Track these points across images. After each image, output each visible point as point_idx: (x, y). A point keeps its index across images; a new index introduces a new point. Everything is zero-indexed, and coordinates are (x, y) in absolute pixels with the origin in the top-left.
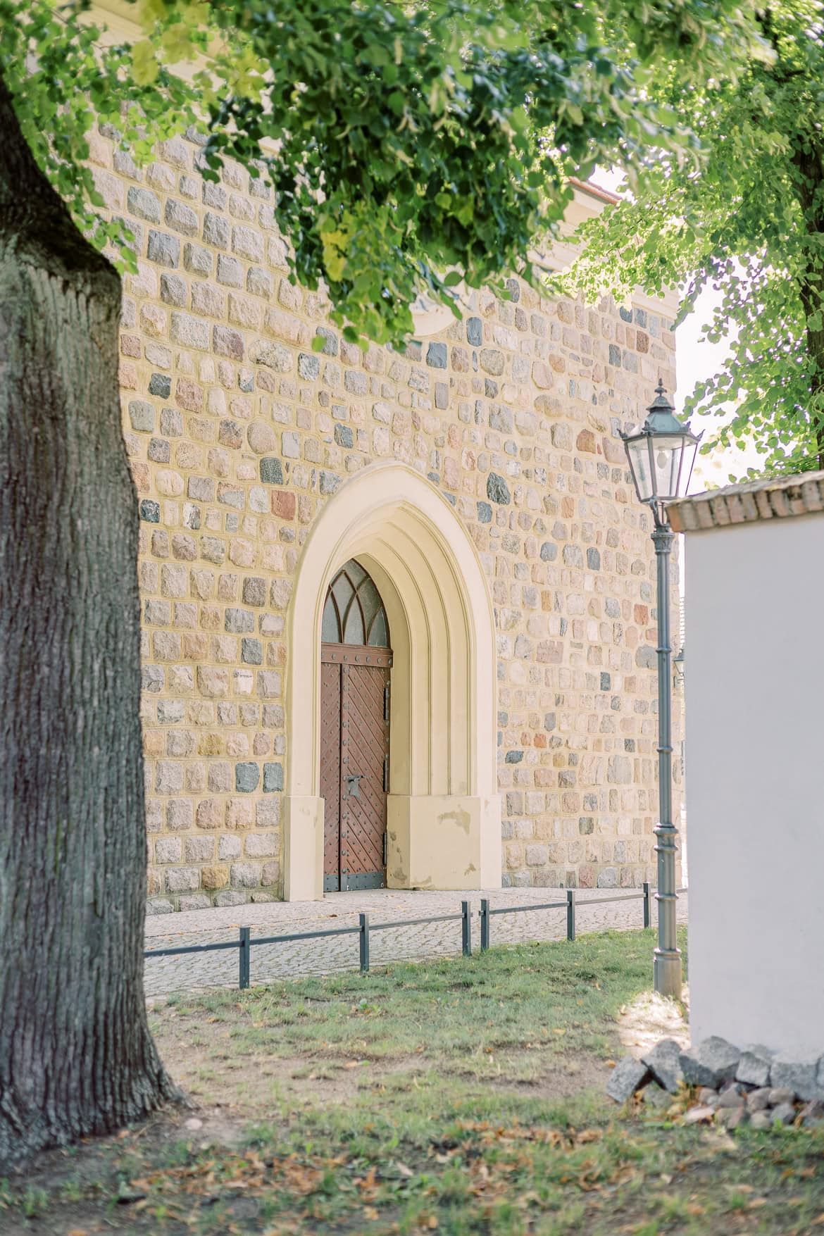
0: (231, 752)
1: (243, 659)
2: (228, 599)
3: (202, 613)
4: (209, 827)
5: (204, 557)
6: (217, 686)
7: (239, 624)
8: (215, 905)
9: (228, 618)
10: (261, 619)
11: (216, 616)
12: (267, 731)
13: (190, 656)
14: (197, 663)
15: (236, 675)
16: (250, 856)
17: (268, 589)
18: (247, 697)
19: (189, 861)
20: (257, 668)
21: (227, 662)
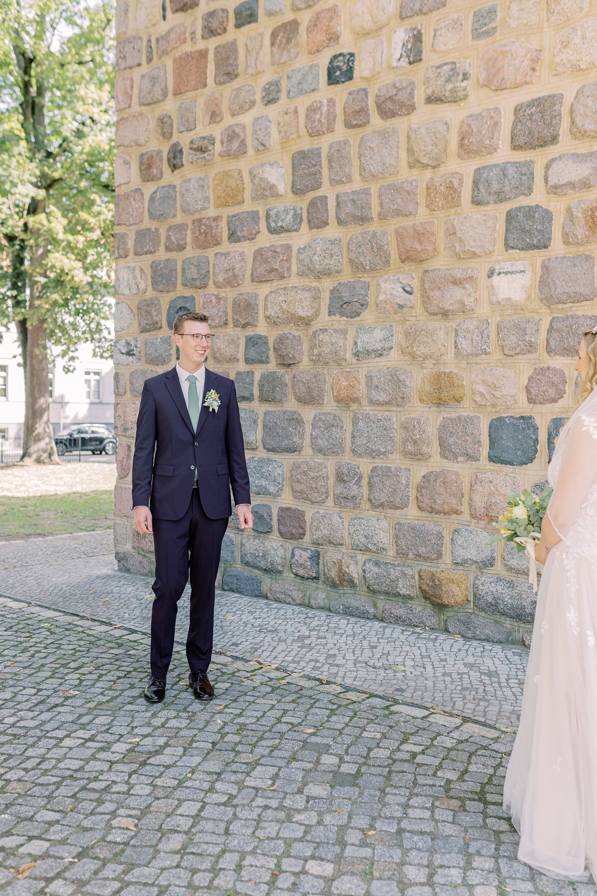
0: (478, 399)
1: (508, 247)
2: (478, 153)
3: (428, 188)
4: (432, 511)
5: (430, 100)
6: (452, 297)
7: (495, 186)
8: (446, 630)
9: (476, 183)
10: (548, 167)
11: (450, 187)
12: (558, 362)
13: (407, 258)
14: (425, 266)
15: (491, 274)
16: (510, 569)
17: (565, 110)
18: (517, 308)
19: (401, 554)
20: (539, 256)
21: (474, 255)
